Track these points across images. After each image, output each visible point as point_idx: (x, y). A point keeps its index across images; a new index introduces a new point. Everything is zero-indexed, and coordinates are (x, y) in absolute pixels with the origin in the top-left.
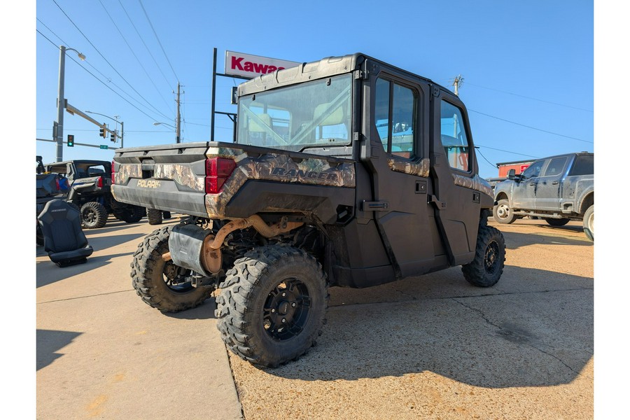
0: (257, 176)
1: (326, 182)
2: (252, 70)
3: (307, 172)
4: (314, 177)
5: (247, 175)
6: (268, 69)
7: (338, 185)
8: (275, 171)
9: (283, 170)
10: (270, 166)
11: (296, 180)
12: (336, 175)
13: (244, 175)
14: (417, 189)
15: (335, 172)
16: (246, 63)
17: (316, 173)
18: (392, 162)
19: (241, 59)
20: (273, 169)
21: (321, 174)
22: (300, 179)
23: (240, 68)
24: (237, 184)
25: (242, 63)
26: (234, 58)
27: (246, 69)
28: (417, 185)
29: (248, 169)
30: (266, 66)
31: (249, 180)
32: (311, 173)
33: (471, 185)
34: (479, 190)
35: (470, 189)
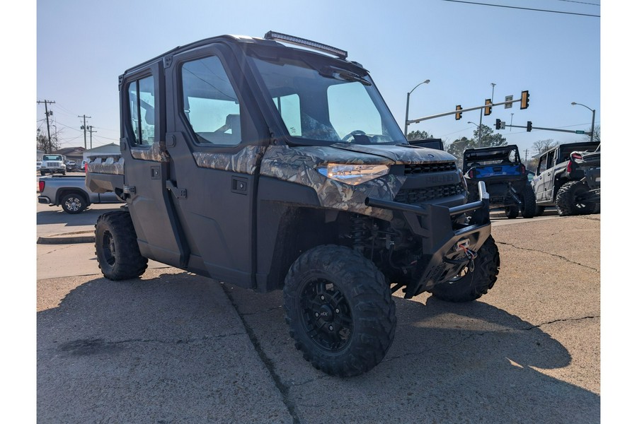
14: (153, 175)
28: (153, 170)
33: (228, 166)
34: (247, 173)
35: (228, 171)
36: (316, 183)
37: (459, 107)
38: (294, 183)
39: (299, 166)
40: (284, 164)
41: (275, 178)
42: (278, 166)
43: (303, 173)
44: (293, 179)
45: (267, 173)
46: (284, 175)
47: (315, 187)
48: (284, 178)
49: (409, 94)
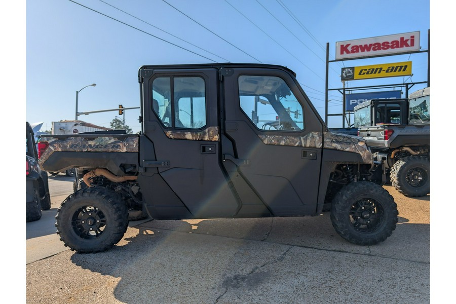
0: (60, 150)
1: (111, 150)
2: (358, 51)
3: (94, 145)
4: (101, 147)
5: (53, 150)
6: (372, 47)
7: (122, 151)
8: (71, 146)
9: (77, 145)
10: (68, 145)
11: (86, 150)
12: (119, 145)
13: (51, 150)
14: (204, 151)
15: (119, 144)
16: (353, 47)
17: (102, 145)
18: (169, 133)
19: (348, 45)
20: (70, 145)
21: (106, 146)
22: (89, 149)
23: (348, 52)
24: (48, 154)
25: (349, 48)
26: (342, 46)
27: (353, 52)
28: (204, 148)
29: (54, 147)
30: (371, 45)
31: (55, 152)
32: (98, 145)
33: (298, 143)
34: (315, 147)
35: (298, 146)
36: (361, 151)
37: (121, 106)
38: (348, 152)
39: (350, 143)
40: (340, 142)
41: (335, 149)
42: (337, 143)
43: (353, 147)
44: (348, 150)
45: (329, 147)
46: (342, 148)
47: (361, 153)
48: (342, 149)
49: (77, 92)
